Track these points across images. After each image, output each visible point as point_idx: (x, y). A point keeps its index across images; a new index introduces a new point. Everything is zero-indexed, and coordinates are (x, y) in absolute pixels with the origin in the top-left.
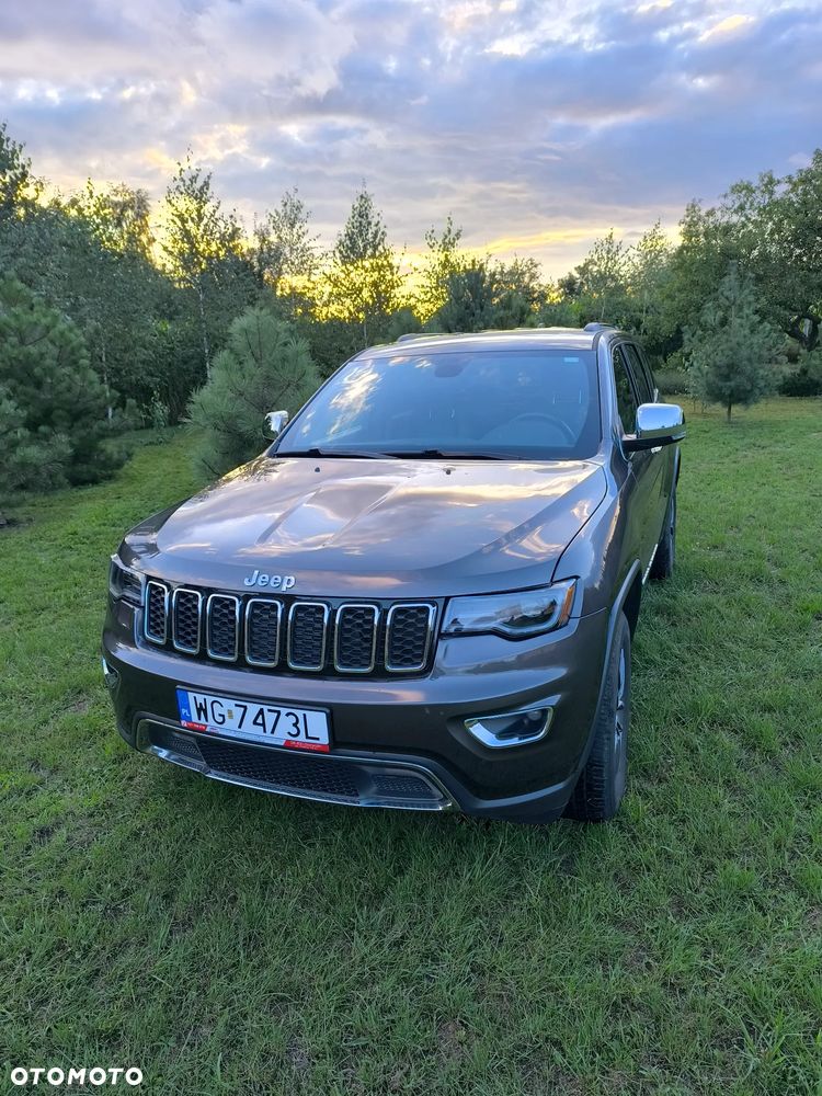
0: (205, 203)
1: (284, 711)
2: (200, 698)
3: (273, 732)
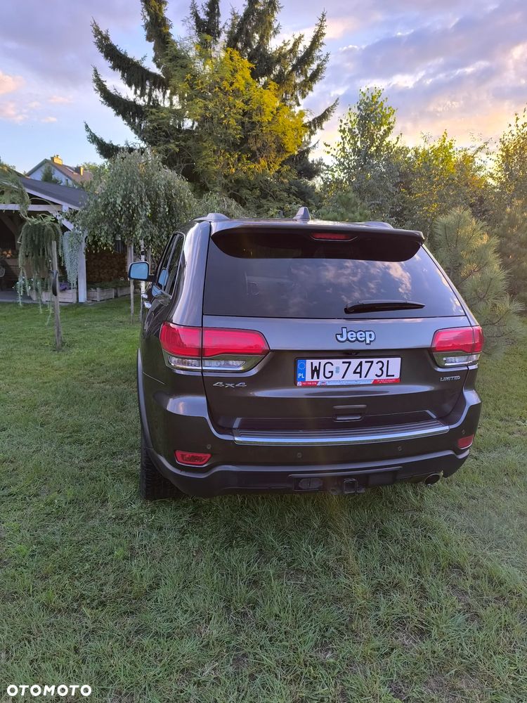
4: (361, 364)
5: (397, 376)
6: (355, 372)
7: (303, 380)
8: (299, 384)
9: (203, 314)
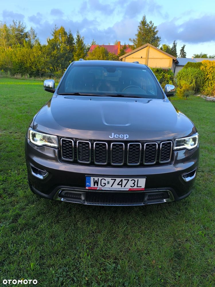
1: (130, 179)
2: (96, 179)
3: (125, 187)
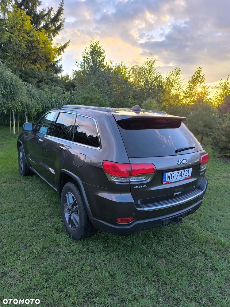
0: (152, 68)
4: (182, 172)
5: (191, 175)
6: (180, 176)
7: (165, 181)
8: (164, 183)
9: (129, 158)
